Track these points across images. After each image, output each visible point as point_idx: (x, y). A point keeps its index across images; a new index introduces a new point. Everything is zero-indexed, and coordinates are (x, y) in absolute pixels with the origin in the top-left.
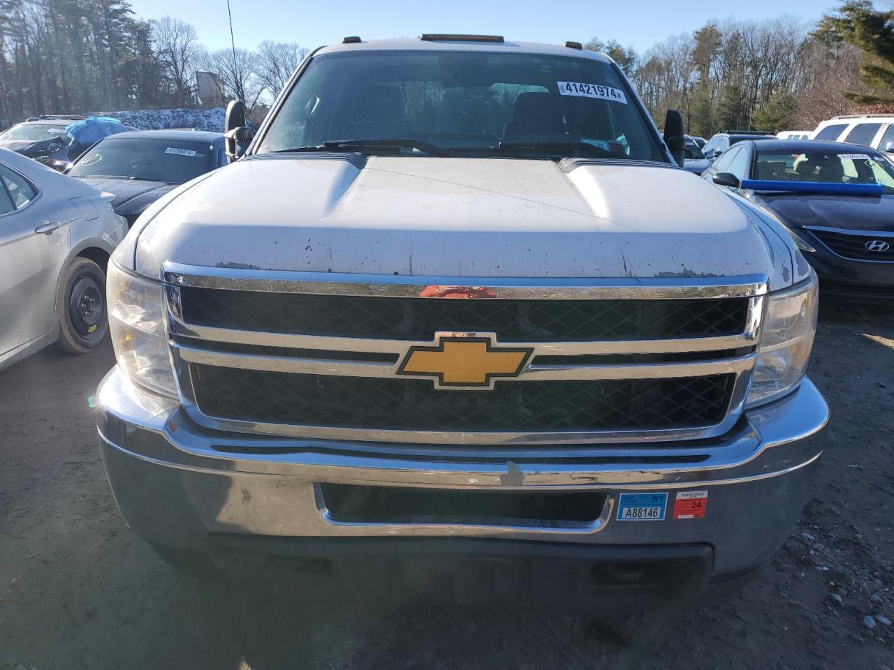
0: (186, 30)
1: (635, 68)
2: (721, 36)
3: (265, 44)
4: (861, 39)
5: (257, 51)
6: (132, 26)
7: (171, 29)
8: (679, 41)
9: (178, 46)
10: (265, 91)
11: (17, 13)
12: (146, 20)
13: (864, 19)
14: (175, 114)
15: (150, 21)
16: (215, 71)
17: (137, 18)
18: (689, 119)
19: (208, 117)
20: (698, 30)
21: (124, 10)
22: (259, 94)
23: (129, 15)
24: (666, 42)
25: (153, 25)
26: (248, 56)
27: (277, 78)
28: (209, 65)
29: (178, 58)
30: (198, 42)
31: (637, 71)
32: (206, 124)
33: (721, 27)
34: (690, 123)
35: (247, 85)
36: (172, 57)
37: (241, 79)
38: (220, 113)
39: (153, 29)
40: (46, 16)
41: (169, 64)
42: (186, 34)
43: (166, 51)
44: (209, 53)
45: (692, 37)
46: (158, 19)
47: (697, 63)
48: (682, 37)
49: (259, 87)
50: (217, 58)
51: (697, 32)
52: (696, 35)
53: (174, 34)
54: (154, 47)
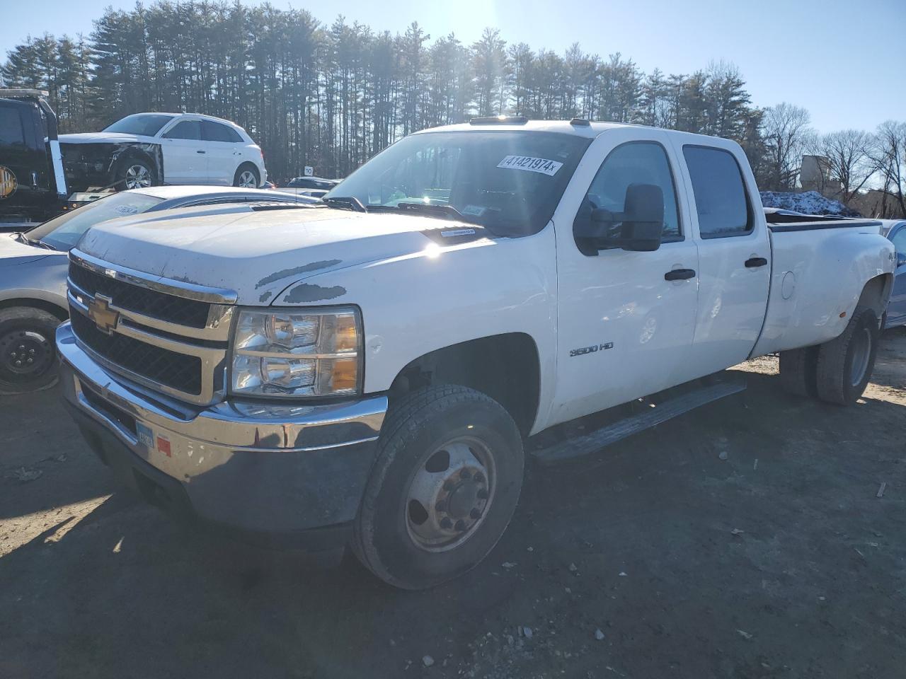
0: (800, 115)
3: (886, 124)
5: (875, 132)
6: (746, 115)
7: (784, 114)
9: (787, 131)
10: (874, 175)
11: (650, 109)
12: (761, 109)
14: (765, 196)
15: (764, 109)
16: (821, 154)
17: (751, 107)
19: (797, 200)
21: (742, 101)
22: (867, 177)
23: (745, 105)
25: (767, 113)
26: (863, 139)
27: (894, 161)
28: (816, 148)
29: (785, 142)
30: (809, 126)
32: (793, 207)
35: (854, 168)
36: (778, 142)
37: (849, 162)
38: (812, 197)
39: (765, 116)
40: (672, 110)
41: (772, 148)
42: (798, 119)
43: (773, 136)
44: (820, 136)
46: (773, 106)
49: (870, 170)
50: (827, 141)
53: (786, 119)
54: (763, 133)
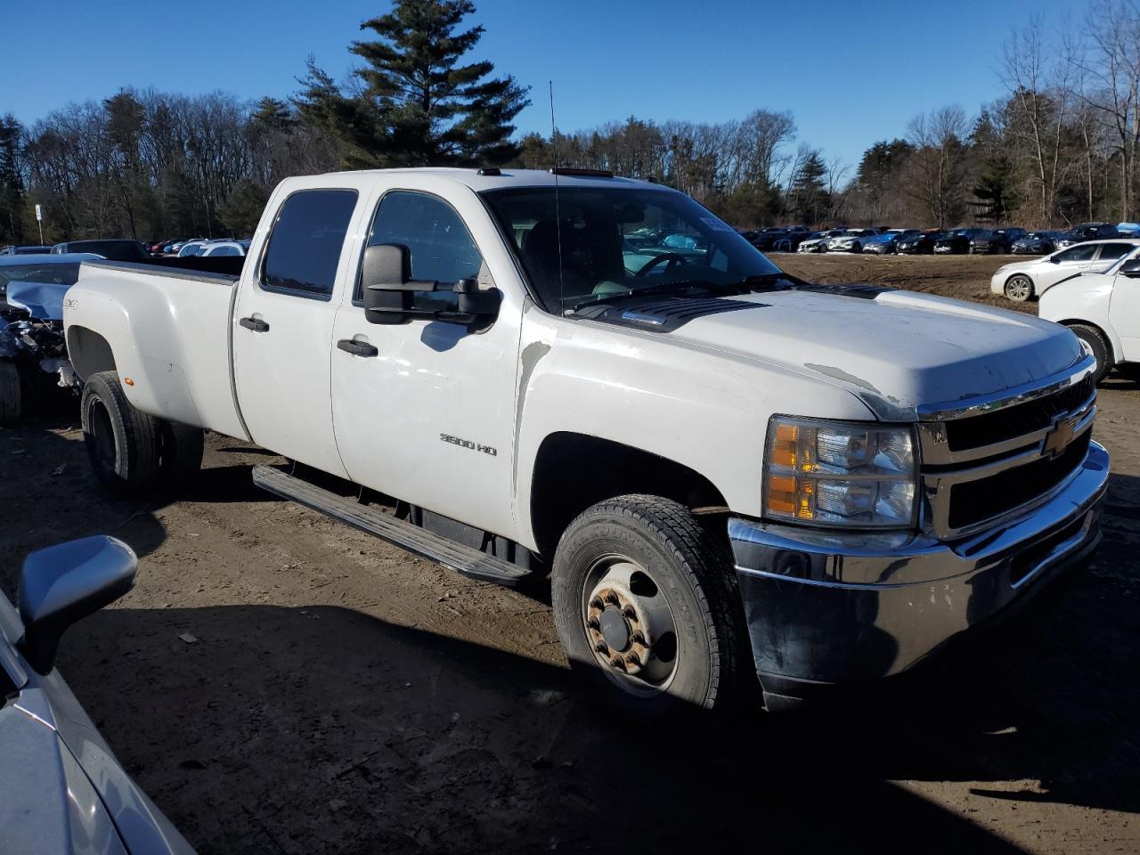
1: (22, 143)
2: (142, 108)
4: (338, 128)
8: (84, 111)
13: (335, 107)
18: (131, 214)
20: (108, 99)
24: (66, 110)
31: (26, 147)
33: (140, 97)
34: (134, 220)
45: (102, 107)
47: (118, 141)
48: (88, 106)
51: (108, 101)
52: (107, 105)
